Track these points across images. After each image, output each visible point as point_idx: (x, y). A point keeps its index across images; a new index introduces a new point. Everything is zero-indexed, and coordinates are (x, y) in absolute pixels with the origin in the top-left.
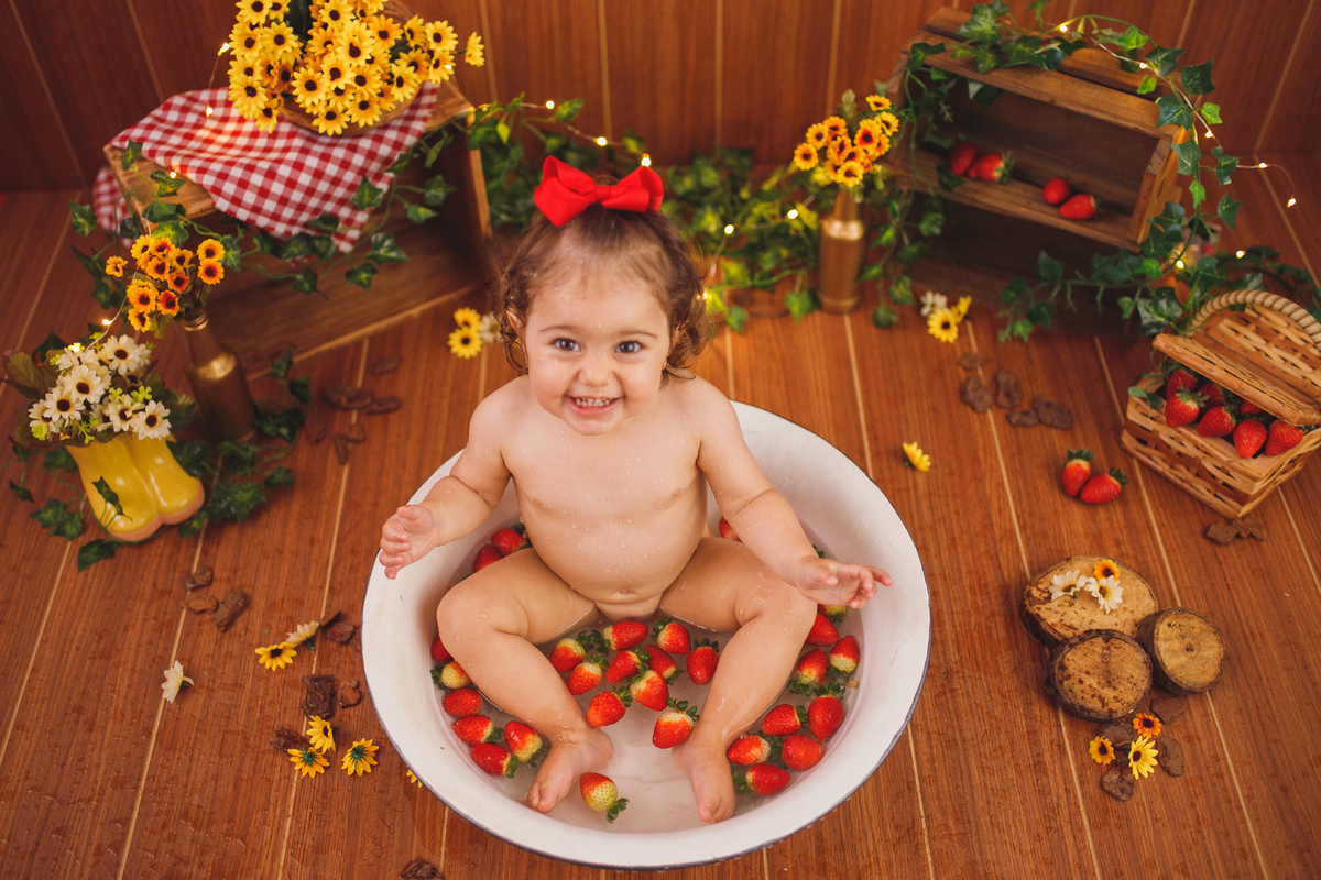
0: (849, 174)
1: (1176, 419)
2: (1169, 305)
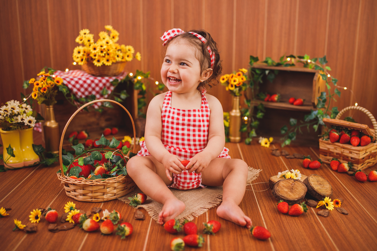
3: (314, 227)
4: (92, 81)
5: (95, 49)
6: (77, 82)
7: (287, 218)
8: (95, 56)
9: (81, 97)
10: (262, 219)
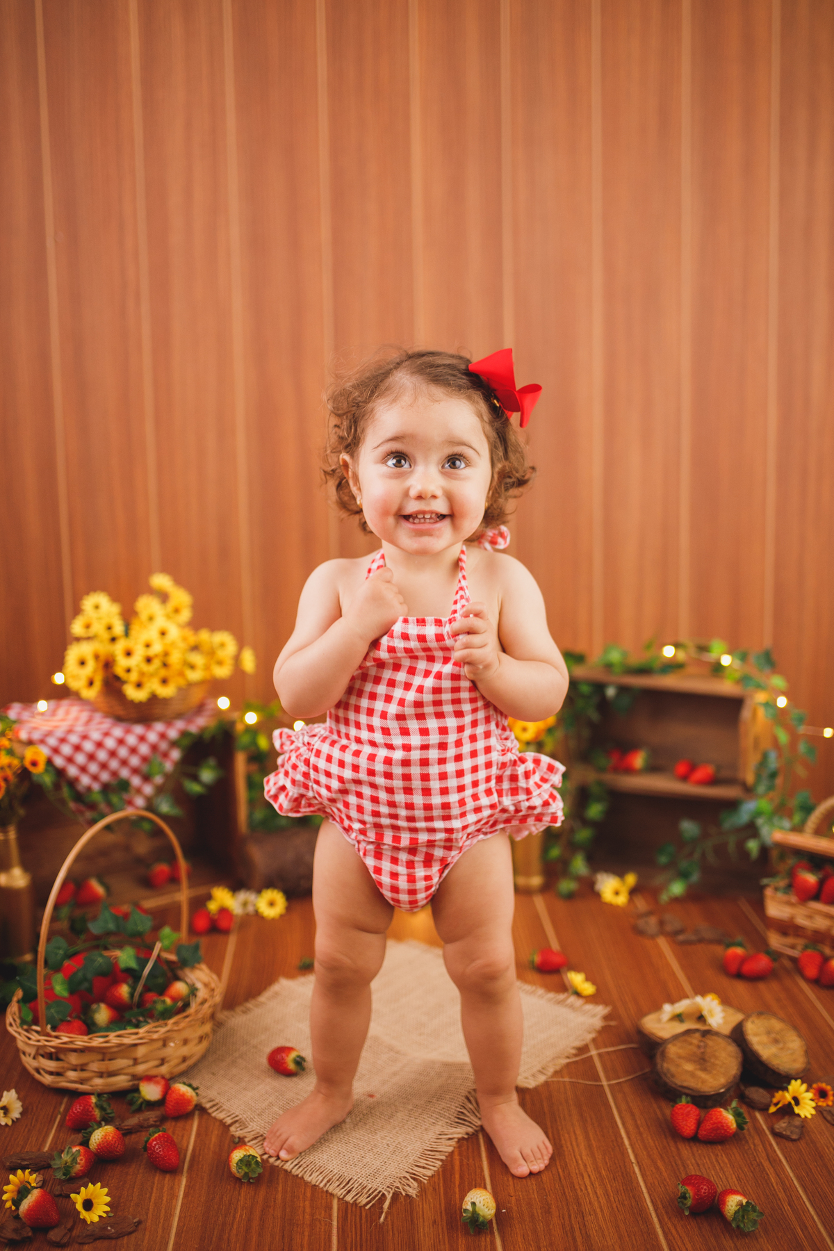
1: (804, 897)
3: (767, 1174)
4: (121, 742)
5: (128, 654)
6: (77, 748)
7: (695, 1149)
8: (128, 670)
9: (89, 789)
10: (629, 1156)
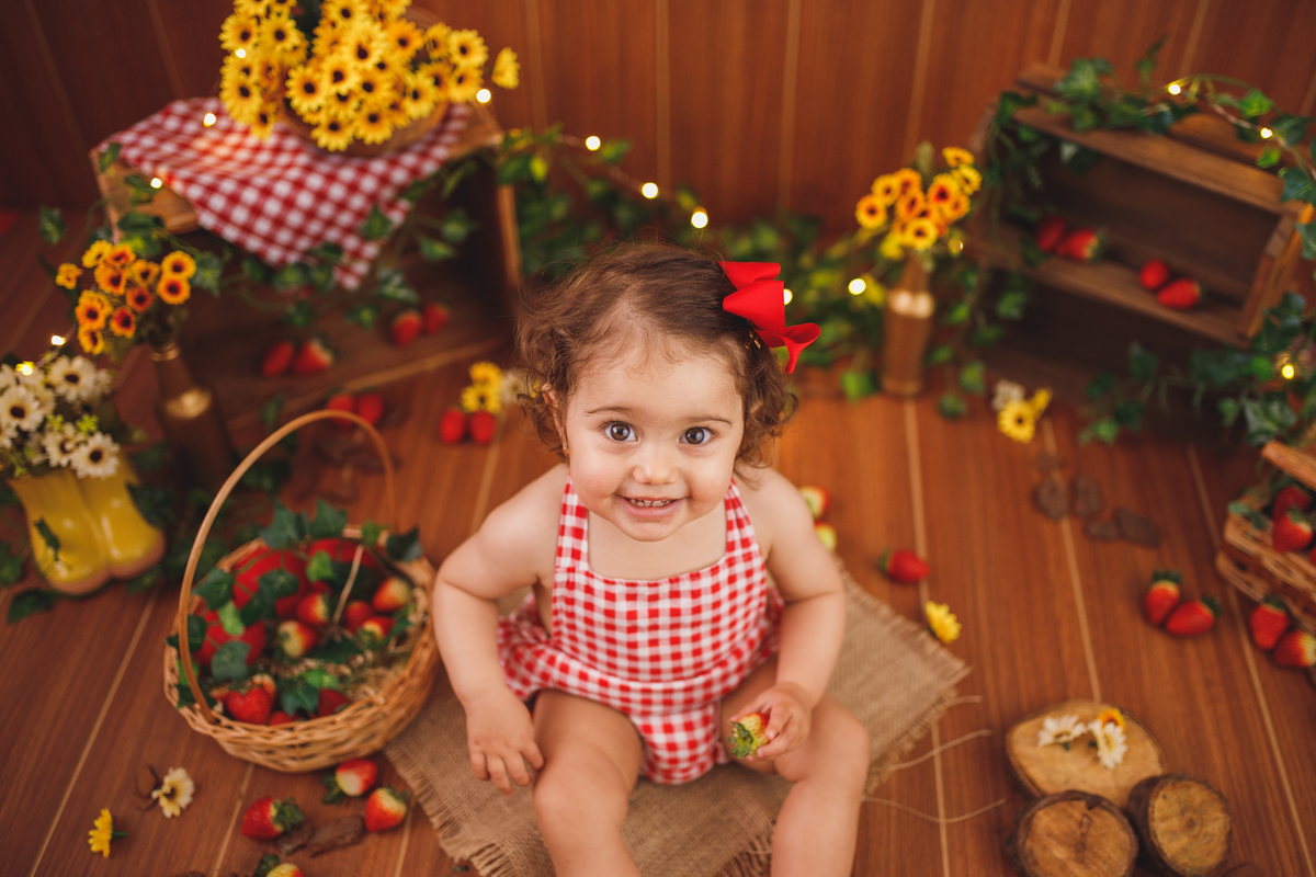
0: (920, 233)
1: (1284, 543)
2: (1281, 409)
4: (321, 196)
6: (257, 211)
9: (282, 263)
